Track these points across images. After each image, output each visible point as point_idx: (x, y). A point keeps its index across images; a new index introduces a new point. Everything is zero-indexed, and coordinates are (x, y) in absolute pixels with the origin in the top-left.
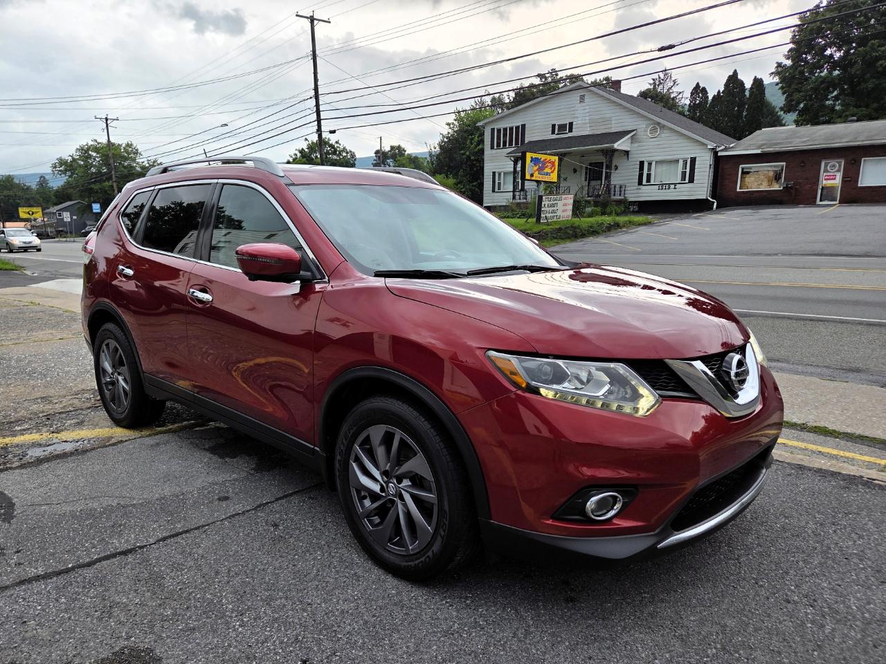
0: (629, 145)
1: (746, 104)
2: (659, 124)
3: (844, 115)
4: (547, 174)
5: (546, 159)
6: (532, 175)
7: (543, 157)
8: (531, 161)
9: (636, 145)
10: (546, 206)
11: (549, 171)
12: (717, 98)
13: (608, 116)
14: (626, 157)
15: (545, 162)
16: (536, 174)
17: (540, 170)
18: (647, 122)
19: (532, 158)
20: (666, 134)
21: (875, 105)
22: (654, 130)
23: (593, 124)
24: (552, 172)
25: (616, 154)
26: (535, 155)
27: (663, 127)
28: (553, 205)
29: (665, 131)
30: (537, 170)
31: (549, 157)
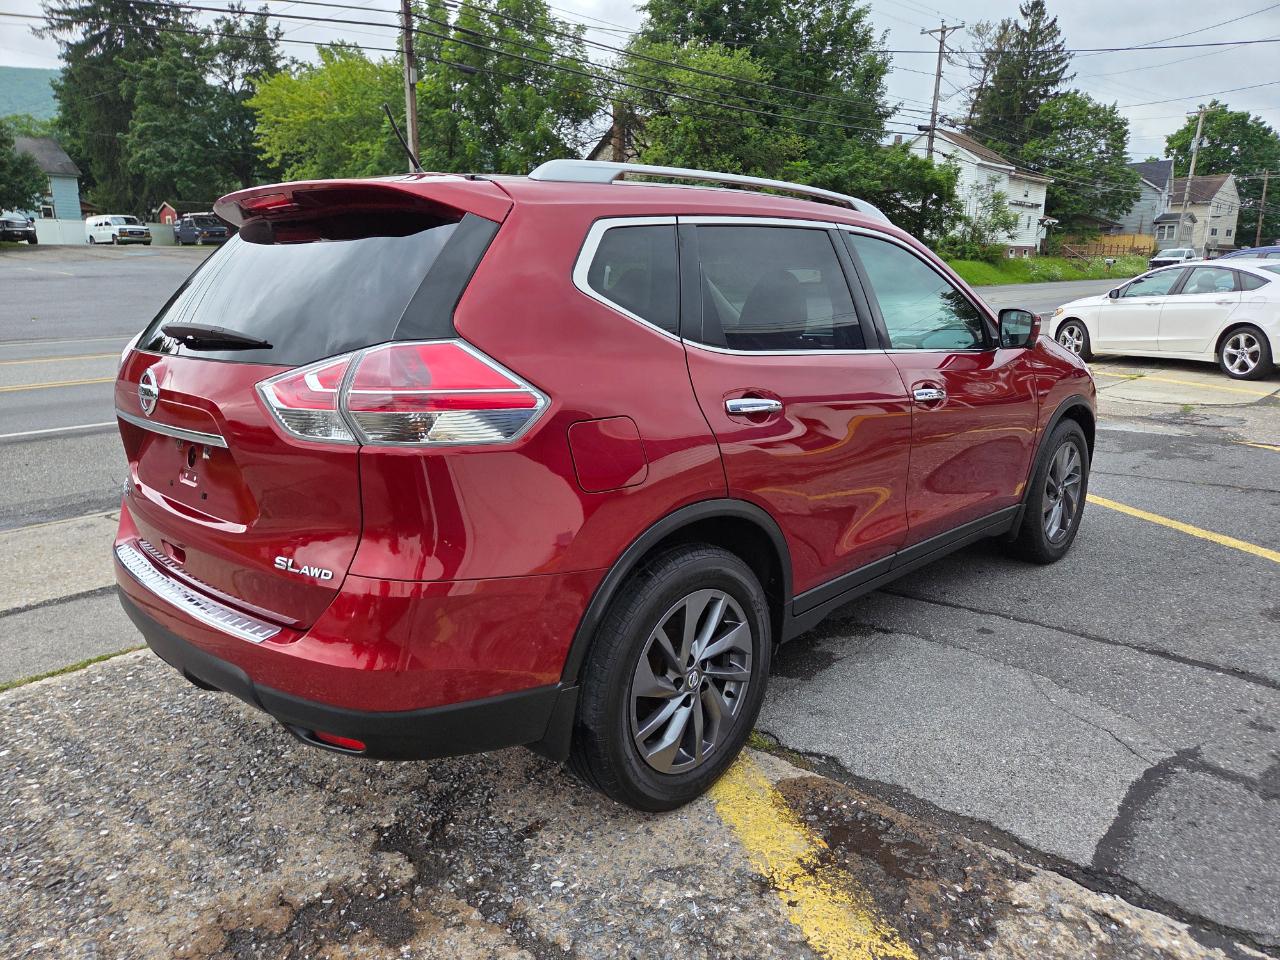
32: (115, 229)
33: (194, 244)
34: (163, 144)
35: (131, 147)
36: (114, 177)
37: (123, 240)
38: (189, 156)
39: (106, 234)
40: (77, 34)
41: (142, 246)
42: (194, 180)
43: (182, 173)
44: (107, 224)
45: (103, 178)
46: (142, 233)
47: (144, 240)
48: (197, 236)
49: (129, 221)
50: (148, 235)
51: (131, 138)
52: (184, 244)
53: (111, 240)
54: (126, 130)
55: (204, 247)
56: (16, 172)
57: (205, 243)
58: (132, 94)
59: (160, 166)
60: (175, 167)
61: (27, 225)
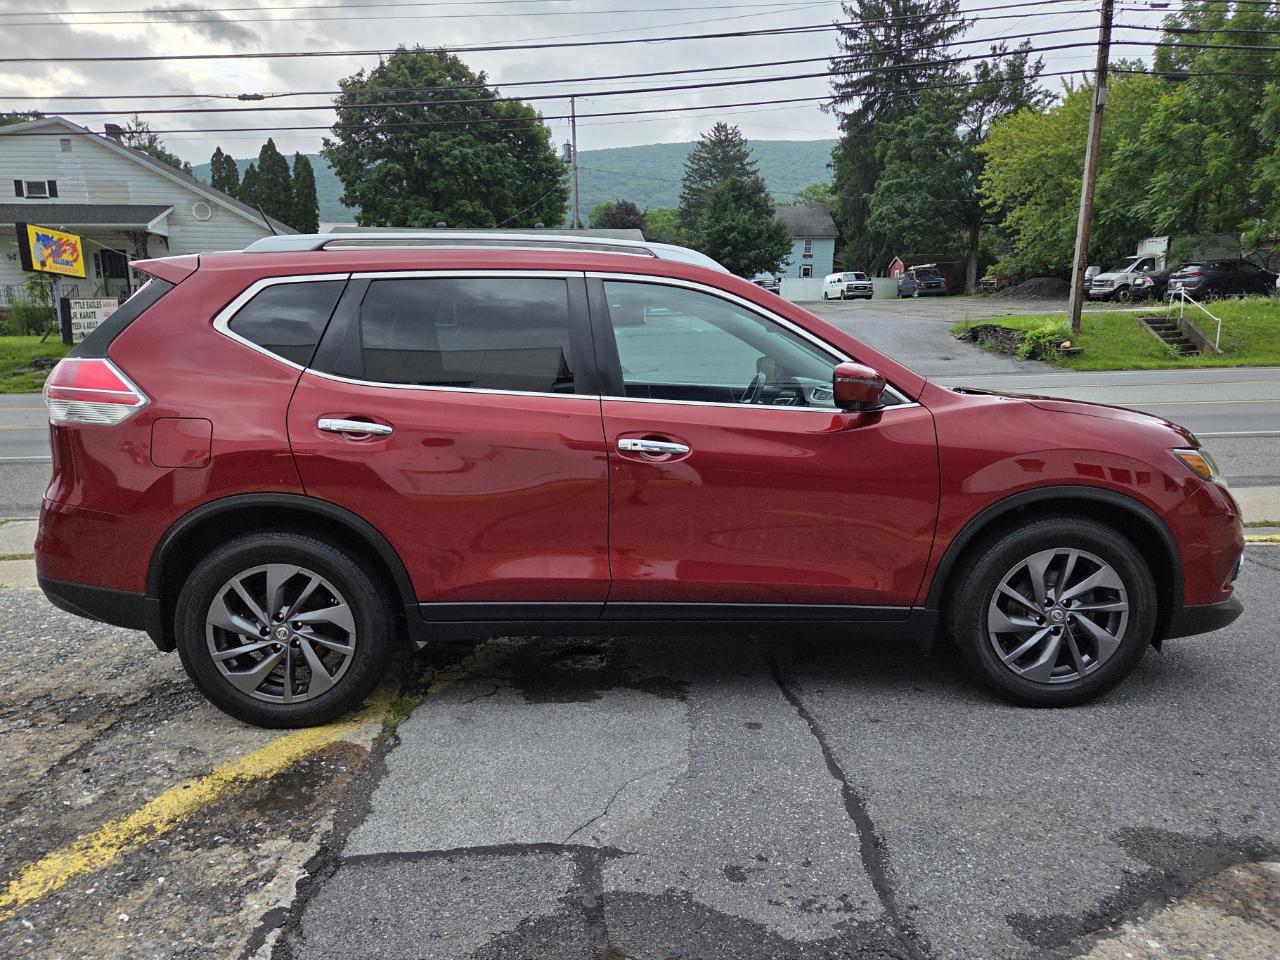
0: (166, 227)
1: (292, 188)
2: (208, 201)
3: (420, 217)
4: (67, 263)
5: (60, 239)
6: (43, 264)
7: (56, 235)
8: (38, 240)
9: (177, 229)
10: (78, 316)
11: (70, 258)
12: (250, 173)
13: (119, 178)
14: (164, 244)
15: (60, 244)
16: (49, 262)
17: (56, 255)
18: (189, 196)
19: (37, 234)
20: (221, 218)
21: (449, 210)
22: (201, 210)
23: (92, 189)
24: (75, 260)
25: (149, 239)
26: (42, 231)
27: (216, 206)
28: (87, 316)
29: (220, 213)
30: (50, 255)
31: (66, 236)
32: (844, 286)
33: (910, 296)
34: (899, 201)
35: (873, 206)
36: (861, 236)
37: (849, 296)
38: (921, 209)
39: (836, 291)
40: (855, 105)
41: (864, 300)
42: (922, 234)
43: (912, 227)
44: (839, 281)
45: (852, 238)
46: (865, 288)
47: (866, 294)
48: (915, 289)
49: (858, 277)
50: (871, 289)
51: (874, 198)
52: (904, 297)
53: (839, 295)
54: (871, 190)
55: (921, 299)
56: (770, 238)
57: (920, 295)
58: (883, 155)
59: (894, 222)
60: (906, 222)
61: (774, 285)
